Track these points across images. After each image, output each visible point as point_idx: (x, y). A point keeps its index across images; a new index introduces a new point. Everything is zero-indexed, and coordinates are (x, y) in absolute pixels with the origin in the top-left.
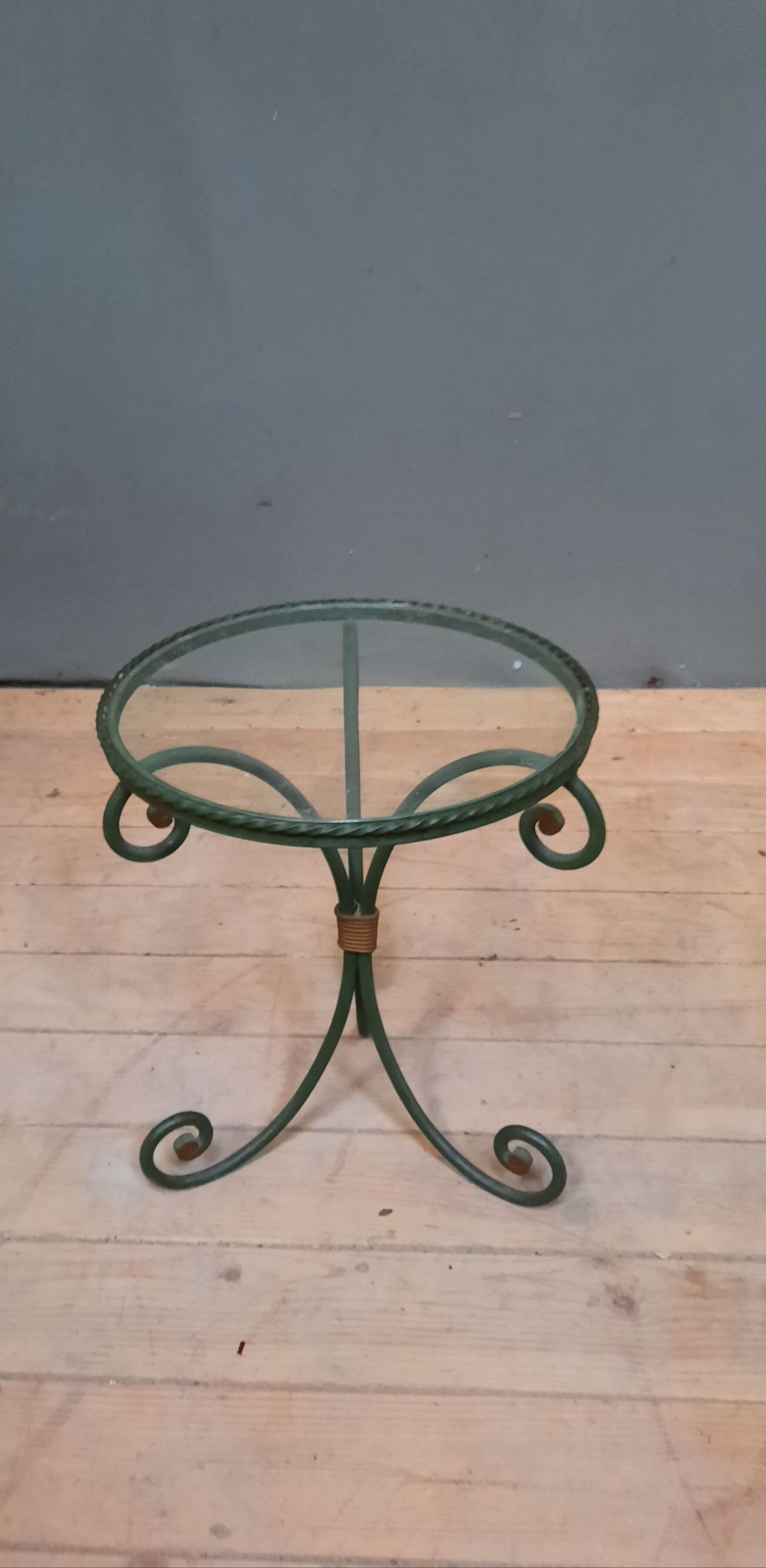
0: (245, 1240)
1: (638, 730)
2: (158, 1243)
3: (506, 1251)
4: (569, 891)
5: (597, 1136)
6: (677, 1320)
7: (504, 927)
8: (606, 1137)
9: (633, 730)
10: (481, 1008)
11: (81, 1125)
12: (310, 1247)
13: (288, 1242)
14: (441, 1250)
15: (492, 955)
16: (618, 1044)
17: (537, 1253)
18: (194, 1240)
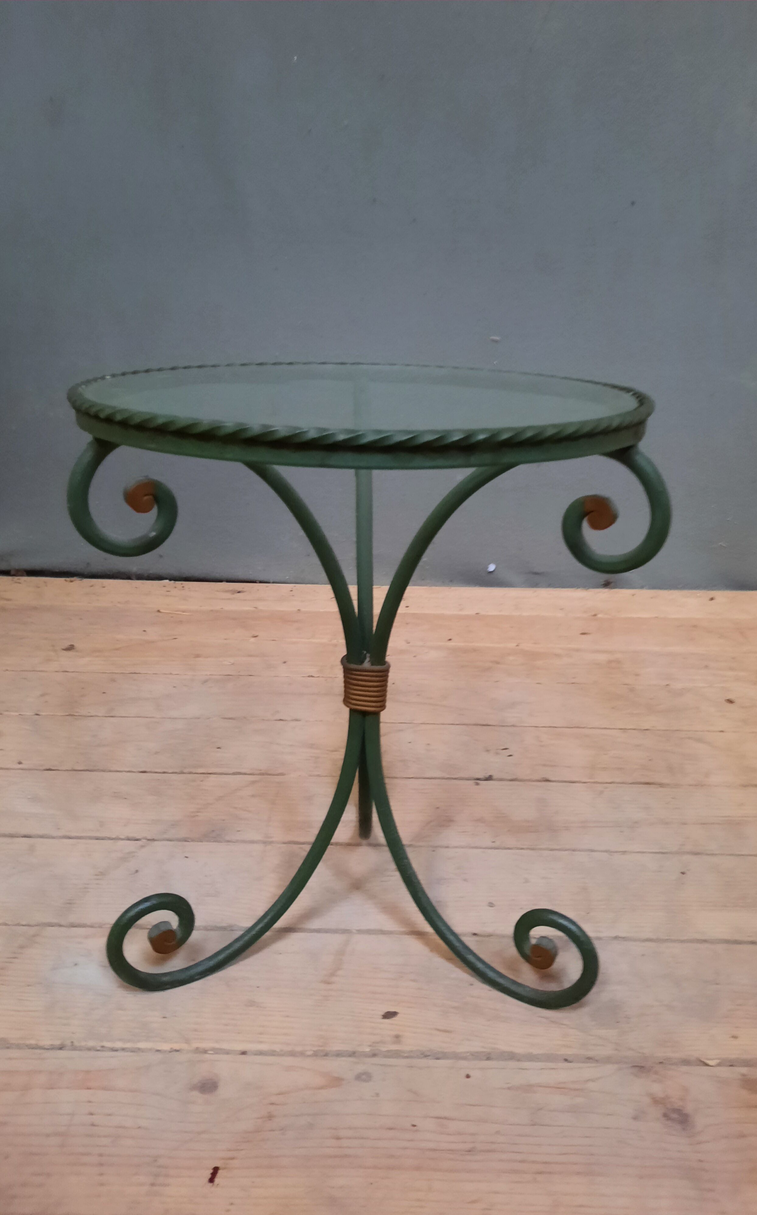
0: (225, 1046)
1: (599, 616)
2: (123, 1049)
3: (531, 1058)
4: (556, 727)
5: (616, 938)
6: (742, 1136)
7: (497, 754)
8: (624, 939)
9: (595, 615)
10: (481, 820)
11: (51, 925)
12: (302, 1054)
13: (277, 1048)
14: (457, 1056)
15: (487, 775)
16: (624, 852)
17: (566, 1060)
18: (166, 1047)
